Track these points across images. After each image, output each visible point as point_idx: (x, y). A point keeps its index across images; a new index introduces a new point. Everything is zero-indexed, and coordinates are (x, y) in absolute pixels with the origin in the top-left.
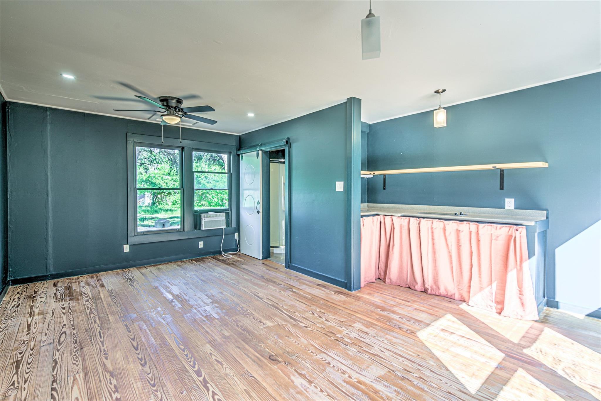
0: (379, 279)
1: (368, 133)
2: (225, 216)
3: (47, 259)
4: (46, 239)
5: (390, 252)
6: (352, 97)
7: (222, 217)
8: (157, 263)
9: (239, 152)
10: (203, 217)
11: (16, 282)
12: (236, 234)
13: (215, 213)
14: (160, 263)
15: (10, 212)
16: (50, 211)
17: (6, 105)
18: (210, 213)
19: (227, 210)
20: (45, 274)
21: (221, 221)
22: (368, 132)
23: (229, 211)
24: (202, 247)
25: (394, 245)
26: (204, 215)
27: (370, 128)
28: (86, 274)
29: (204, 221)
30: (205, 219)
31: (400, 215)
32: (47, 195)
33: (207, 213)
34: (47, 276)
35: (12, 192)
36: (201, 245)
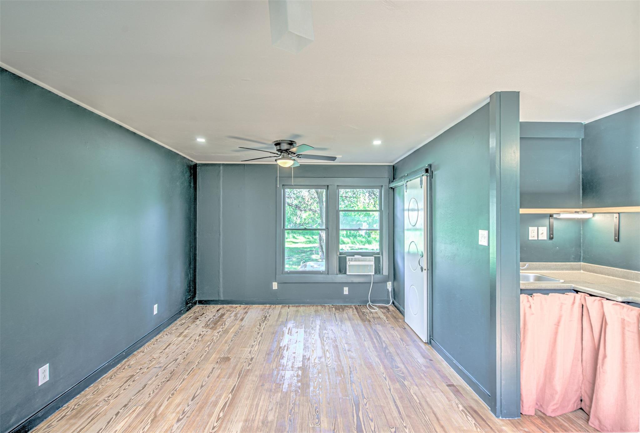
0: (581, 409)
1: (582, 140)
2: (374, 260)
3: (219, 287)
4: (218, 271)
5: (598, 367)
6: (496, 93)
7: (371, 262)
8: (301, 304)
9: (392, 185)
10: (348, 260)
11: (201, 302)
12: (388, 283)
13: (362, 256)
14: (303, 305)
15: (198, 248)
16: (221, 248)
17: (197, 166)
18: (356, 256)
19: (378, 254)
20: (217, 299)
21: (368, 267)
22: (583, 137)
23: (379, 255)
24: (347, 293)
25: (605, 356)
26: (349, 259)
27: (585, 130)
28: (244, 304)
29: (349, 265)
30: (349, 263)
31: (620, 299)
32: (220, 235)
33: (354, 256)
34: (219, 300)
35: (199, 232)
36: (346, 291)
